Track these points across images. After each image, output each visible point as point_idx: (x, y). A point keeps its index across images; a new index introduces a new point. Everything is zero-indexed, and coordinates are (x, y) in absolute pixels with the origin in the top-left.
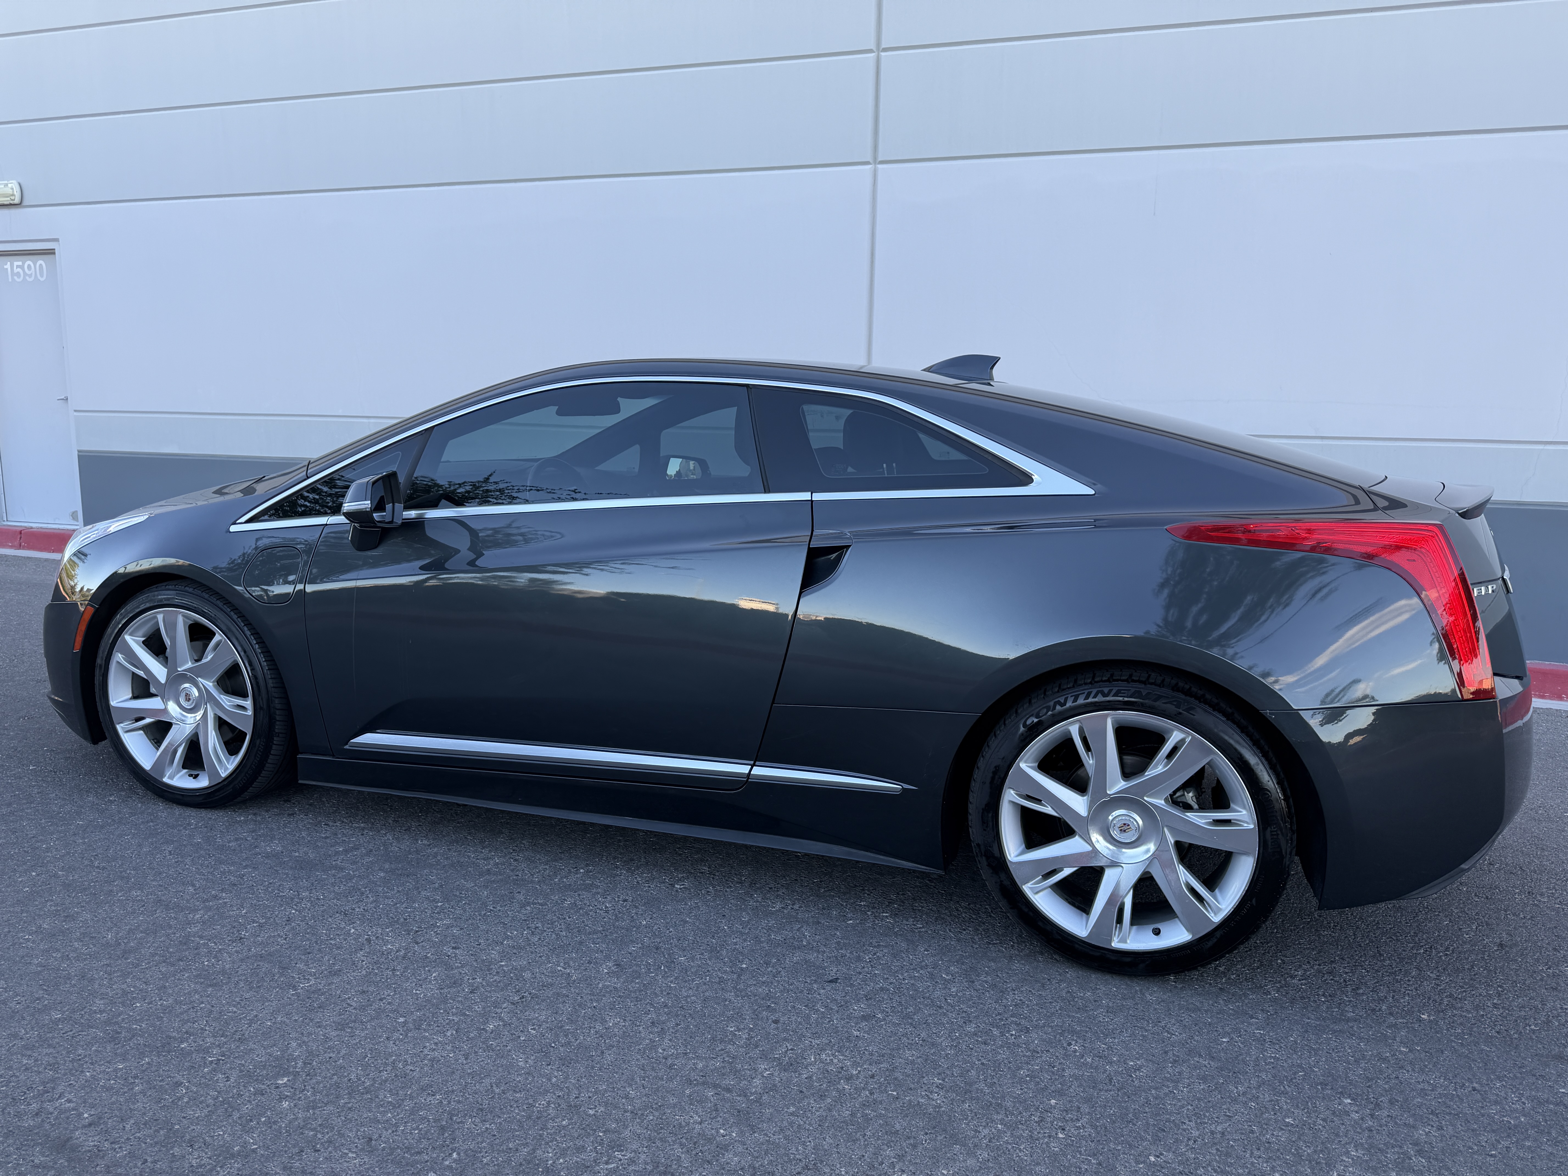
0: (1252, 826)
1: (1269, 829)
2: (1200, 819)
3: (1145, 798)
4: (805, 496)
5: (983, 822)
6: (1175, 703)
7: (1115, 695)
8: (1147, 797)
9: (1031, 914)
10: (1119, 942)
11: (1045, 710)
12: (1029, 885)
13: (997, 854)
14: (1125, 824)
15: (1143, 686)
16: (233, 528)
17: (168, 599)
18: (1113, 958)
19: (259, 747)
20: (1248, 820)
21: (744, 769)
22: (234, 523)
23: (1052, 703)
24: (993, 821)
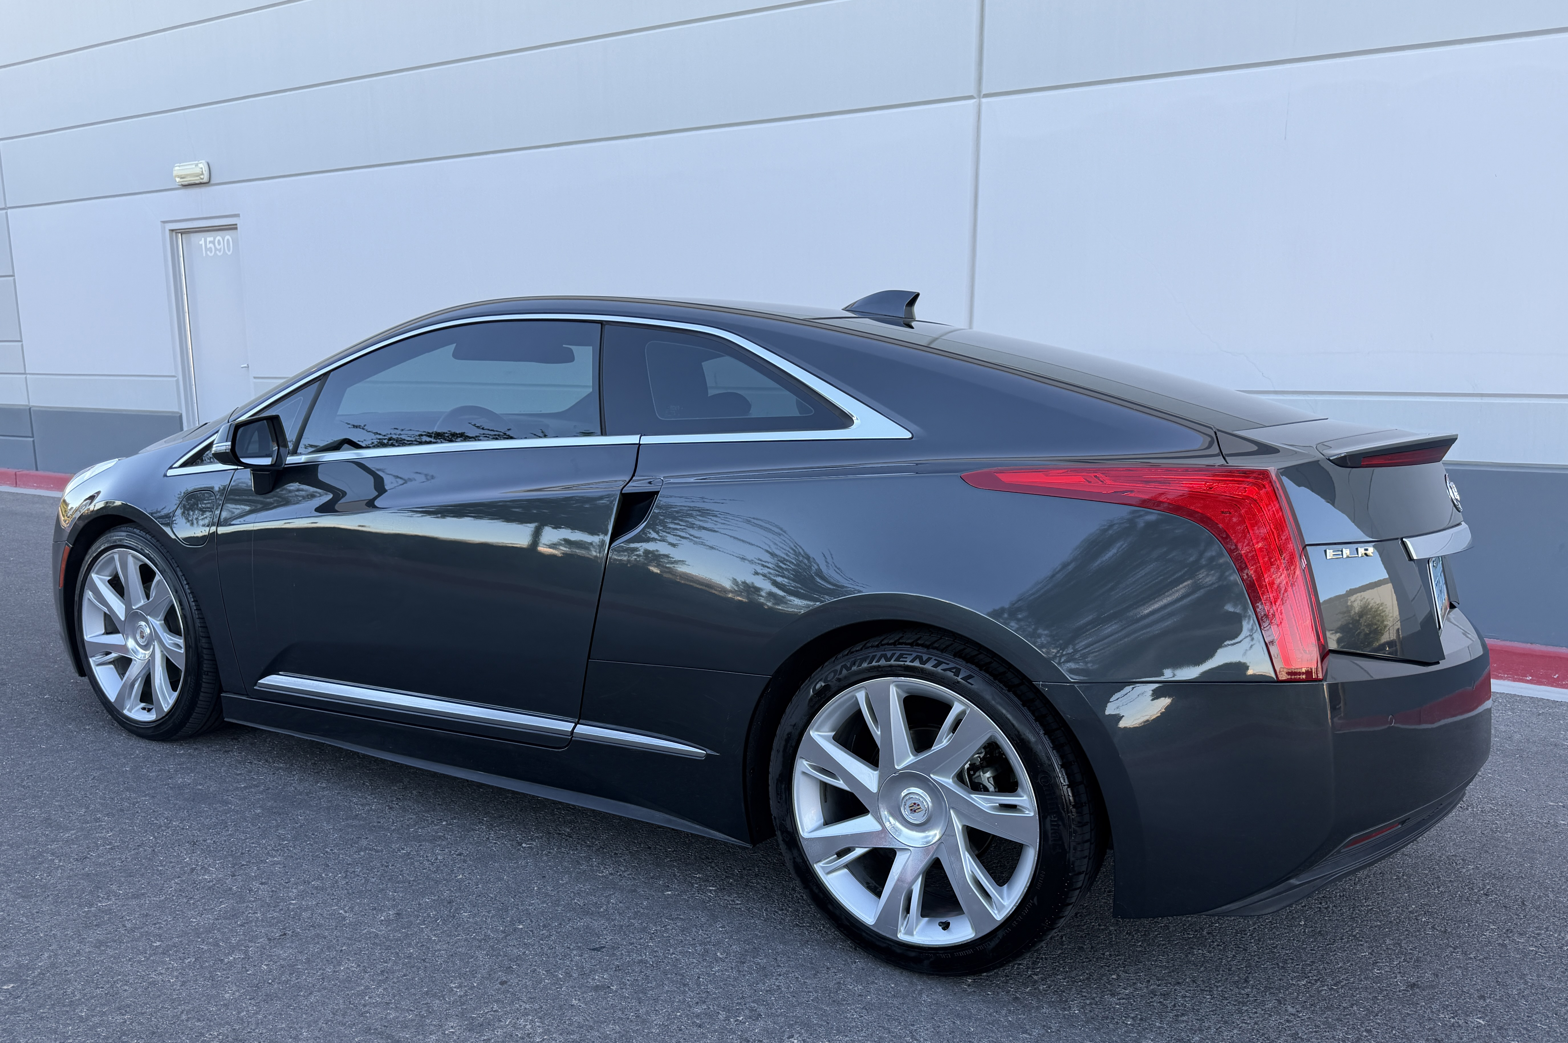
0: (1032, 814)
1: (1049, 818)
2: (984, 803)
3: (932, 776)
4: (634, 439)
5: (778, 794)
6: (954, 670)
7: (897, 660)
8: (934, 774)
9: (821, 895)
10: (906, 933)
11: (832, 675)
12: (821, 864)
13: (790, 829)
14: (915, 804)
15: (925, 650)
16: (170, 473)
17: (120, 540)
18: (899, 951)
19: (190, 684)
20: (1029, 807)
21: (567, 726)
22: (171, 468)
23: (839, 667)
24: (785, 792)
